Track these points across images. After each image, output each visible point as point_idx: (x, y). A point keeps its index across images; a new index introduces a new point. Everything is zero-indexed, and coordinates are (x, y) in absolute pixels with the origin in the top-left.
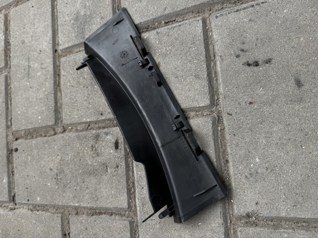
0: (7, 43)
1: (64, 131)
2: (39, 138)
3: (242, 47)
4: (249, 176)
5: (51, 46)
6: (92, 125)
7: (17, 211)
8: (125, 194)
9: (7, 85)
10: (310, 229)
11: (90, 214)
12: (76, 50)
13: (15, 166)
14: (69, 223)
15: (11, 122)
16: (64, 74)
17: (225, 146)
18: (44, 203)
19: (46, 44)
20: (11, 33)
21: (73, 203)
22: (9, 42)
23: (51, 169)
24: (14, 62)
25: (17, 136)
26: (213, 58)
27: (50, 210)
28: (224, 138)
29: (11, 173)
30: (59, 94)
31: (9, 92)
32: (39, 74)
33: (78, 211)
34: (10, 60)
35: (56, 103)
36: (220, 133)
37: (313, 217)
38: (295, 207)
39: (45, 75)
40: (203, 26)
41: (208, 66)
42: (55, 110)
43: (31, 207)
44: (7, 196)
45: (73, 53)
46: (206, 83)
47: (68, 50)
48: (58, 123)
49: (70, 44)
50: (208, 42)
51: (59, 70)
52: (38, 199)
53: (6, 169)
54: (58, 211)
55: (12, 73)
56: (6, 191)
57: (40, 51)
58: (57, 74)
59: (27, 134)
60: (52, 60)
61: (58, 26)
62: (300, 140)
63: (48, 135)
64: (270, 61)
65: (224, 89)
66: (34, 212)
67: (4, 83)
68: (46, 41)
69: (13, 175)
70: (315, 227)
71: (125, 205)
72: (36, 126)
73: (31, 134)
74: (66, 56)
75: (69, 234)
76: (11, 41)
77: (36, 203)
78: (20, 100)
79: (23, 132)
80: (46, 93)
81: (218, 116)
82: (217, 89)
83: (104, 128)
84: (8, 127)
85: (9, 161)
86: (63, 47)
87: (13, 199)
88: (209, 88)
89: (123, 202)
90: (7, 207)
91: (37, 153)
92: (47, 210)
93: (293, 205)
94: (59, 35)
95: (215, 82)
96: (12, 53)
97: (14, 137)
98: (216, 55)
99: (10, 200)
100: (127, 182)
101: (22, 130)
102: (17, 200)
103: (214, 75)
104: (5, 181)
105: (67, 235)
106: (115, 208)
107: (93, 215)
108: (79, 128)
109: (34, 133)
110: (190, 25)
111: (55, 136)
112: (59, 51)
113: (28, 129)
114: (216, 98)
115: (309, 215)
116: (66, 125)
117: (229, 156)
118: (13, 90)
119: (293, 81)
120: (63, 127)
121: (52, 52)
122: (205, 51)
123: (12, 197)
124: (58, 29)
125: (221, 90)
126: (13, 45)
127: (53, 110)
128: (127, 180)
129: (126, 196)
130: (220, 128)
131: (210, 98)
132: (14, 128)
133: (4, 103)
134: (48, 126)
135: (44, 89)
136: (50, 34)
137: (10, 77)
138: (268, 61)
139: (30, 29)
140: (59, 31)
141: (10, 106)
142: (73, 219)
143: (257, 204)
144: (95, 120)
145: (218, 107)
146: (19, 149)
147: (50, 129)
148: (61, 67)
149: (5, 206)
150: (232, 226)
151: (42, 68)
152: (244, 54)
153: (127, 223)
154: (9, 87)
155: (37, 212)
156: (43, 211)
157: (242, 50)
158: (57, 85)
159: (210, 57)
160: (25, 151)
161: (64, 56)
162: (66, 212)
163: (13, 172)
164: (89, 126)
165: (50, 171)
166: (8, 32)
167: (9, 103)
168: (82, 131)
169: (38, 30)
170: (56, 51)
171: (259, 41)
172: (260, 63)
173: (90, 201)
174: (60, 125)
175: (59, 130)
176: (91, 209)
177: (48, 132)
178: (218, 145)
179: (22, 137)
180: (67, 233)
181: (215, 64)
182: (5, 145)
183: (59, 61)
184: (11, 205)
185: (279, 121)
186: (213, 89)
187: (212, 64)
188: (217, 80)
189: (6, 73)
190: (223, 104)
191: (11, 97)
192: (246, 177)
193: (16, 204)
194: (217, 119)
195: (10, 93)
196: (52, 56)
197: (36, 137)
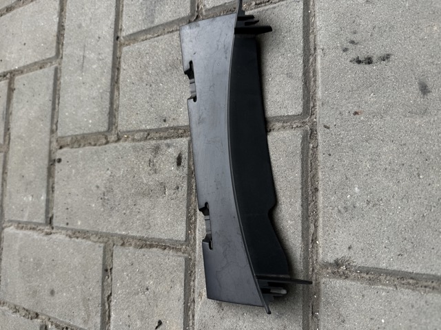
0: (61, 27)
1: (118, 140)
2: (87, 148)
3: (353, 38)
4: (343, 210)
5: (112, 31)
6: (152, 135)
7: (53, 236)
8: (184, 224)
9: (56, 79)
10: (418, 289)
11: (138, 246)
12: (142, 38)
13: (56, 180)
14: (112, 256)
15: (57, 126)
16: (124, 68)
17: (316, 169)
18: (86, 228)
19: (106, 29)
20: (67, 14)
21: (120, 230)
22: (63, 26)
23: (98, 187)
24: (67, 51)
25: (62, 143)
26: (313, 52)
27: (92, 238)
28: (316, 158)
29: (50, 189)
30: (116, 93)
31: (58, 88)
32: (94, 66)
33: (124, 241)
34: (62, 48)
35: (112, 103)
36: (311, 152)
37: (424, 271)
38: (400, 257)
39: (102, 68)
40: (304, 9)
41: (306, 62)
42: (109, 113)
43: (69, 232)
44: (43, 217)
45: (138, 41)
46: (300, 84)
47: (132, 38)
48: (112, 130)
49: (135, 30)
50: (308, 30)
51: (119, 63)
52: (79, 223)
53: (45, 184)
54: (101, 240)
55: (63, 64)
56: (43, 211)
57: (99, 38)
58: (116, 67)
59: (74, 141)
60: (112, 49)
61: (123, 7)
62: (417, 166)
63: (98, 144)
64: (387, 58)
65: (323, 93)
66: (73, 239)
67: (52, 77)
68: (107, 26)
69: (53, 191)
70: (426, 287)
71: (182, 237)
72: (85, 132)
73: (78, 141)
74: (129, 44)
75: (111, 269)
76: (65, 24)
77: (76, 228)
78: (69, 98)
79: (69, 139)
80: (101, 91)
81: (311, 129)
82: (315, 93)
83: (166, 138)
84: (52, 132)
85: (50, 174)
86: (127, 34)
87: (50, 221)
88: (304, 91)
89: (179, 233)
90: (42, 231)
91: (84, 165)
92: (88, 238)
93: (398, 253)
94: (124, 18)
95: (312, 83)
96: (66, 39)
97: (59, 144)
98: (317, 48)
99: (46, 222)
100: (188, 208)
101: (69, 136)
102: (55, 223)
103: (311, 75)
104: (43, 198)
105: (109, 271)
106: (169, 239)
107: (142, 247)
108: (136, 137)
109: (82, 140)
110: (287, 7)
111: (107, 146)
112: (122, 38)
113: (76, 136)
114: (312, 105)
115: (419, 268)
116: (121, 133)
117: (320, 182)
118: (62, 86)
119: (416, 86)
120: (118, 134)
121: (113, 40)
122: (304, 42)
123: (49, 219)
124: (122, 11)
125: (319, 94)
126: (68, 29)
127: (107, 112)
128: (187, 205)
129: (185, 225)
130: (311, 145)
131: (304, 105)
132: (59, 133)
133: (51, 102)
134: (100, 133)
135: (99, 86)
136: (112, 17)
137: (60, 70)
138: (386, 58)
139: (90, 9)
140: (124, 13)
141: (57, 106)
142: (118, 251)
143: (349, 248)
144: (156, 127)
145: (313, 117)
146: (63, 159)
147: (101, 136)
148: (122, 58)
149: (40, 230)
150: (314, 276)
151: (99, 60)
152: (354, 47)
153: (182, 260)
154: (58, 83)
155: (76, 240)
156: (84, 238)
157: (352, 42)
158: (115, 81)
159: (309, 50)
160: (70, 162)
161: (127, 45)
162: (110, 241)
163: (53, 188)
164: (148, 134)
165: (96, 188)
166: (63, 13)
167: (57, 102)
168: (138, 141)
169: (99, 11)
170: (118, 38)
171: (376, 29)
172: (374, 59)
173: (140, 229)
174: (113, 131)
175: (113, 138)
176: (141, 239)
177: (98, 140)
178: (307, 168)
179: (68, 145)
180: (109, 268)
181: (315, 59)
182: (47, 153)
183: (120, 51)
184: (47, 229)
185: (392, 139)
186: (309, 92)
187: (311, 60)
188: (315, 81)
189: (57, 65)
190: (320, 113)
191: (59, 94)
192: (339, 211)
193: (53, 228)
194: (309, 133)
195: (59, 90)
196: (112, 44)
197: (84, 146)
